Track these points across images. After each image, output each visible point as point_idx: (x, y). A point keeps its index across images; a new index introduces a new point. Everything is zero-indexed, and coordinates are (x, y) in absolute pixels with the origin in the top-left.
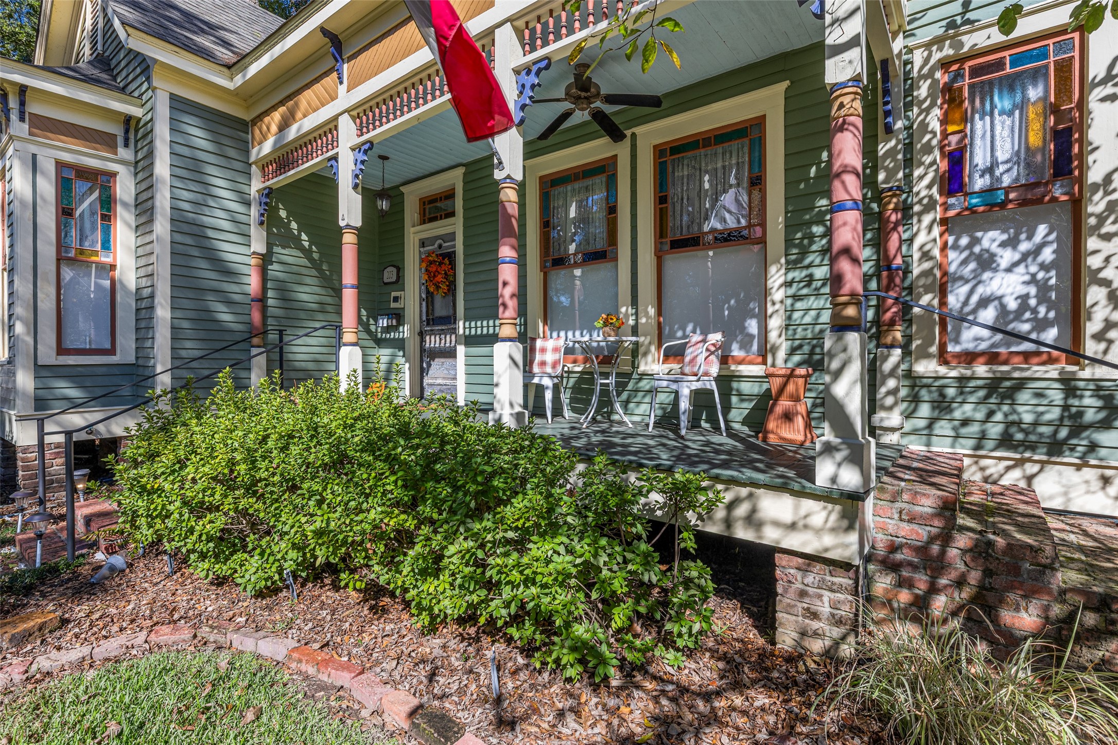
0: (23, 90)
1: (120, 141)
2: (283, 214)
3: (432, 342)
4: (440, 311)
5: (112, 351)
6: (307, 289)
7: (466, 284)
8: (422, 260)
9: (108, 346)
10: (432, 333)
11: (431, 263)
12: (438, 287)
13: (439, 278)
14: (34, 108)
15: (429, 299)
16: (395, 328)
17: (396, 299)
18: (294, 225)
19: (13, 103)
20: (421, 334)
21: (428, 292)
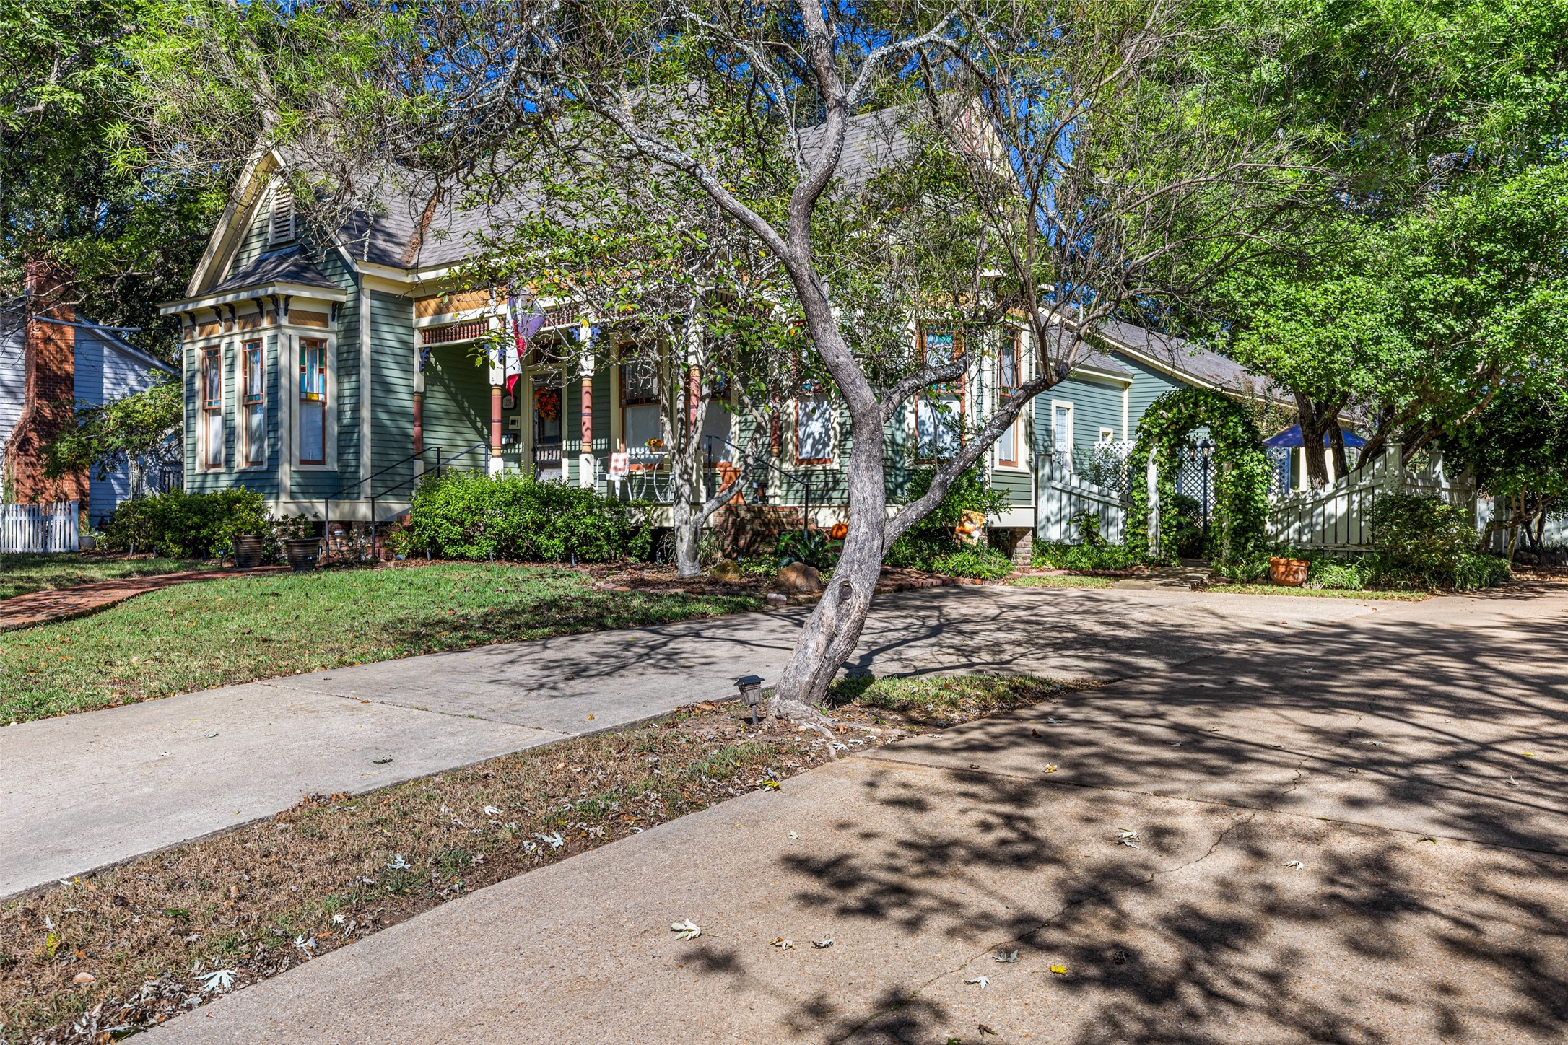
0: (288, 298)
1: (330, 317)
2: (433, 360)
3: (543, 456)
4: (549, 432)
5: (323, 462)
6: (437, 401)
7: (569, 413)
8: (535, 392)
9: (319, 458)
10: (543, 449)
11: (542, 395)
12: (548, 414)
13: (549, 407)
14: (294, 306)
15: (541, 422)
16: (513, 446)
17: (514, 422)
18: (439, 368)
19: (282, 306)
20: (534, 450)
21: (540, 417)
